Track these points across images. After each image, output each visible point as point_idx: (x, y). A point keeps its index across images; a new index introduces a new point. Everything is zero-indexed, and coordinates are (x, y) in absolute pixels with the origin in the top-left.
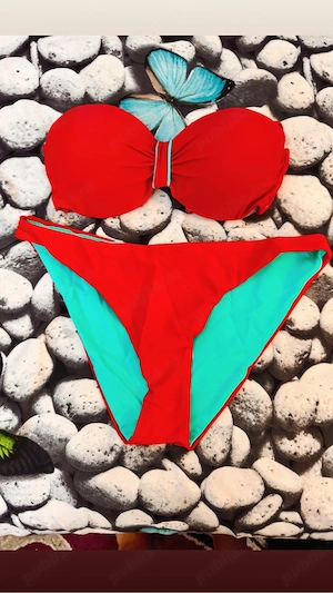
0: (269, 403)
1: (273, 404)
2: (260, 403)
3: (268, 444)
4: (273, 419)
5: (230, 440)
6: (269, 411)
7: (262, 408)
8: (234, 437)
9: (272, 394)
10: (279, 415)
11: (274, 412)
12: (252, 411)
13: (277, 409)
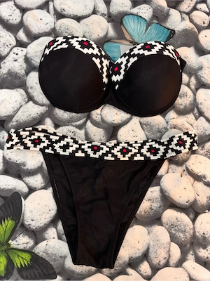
0: (192, 227)
1: (194, 228)
2: (186, 227)
3: (191, 252)
4: (194, 236)
5: (169, 251)
6: (192, 231)
7: (188, 229)
8: (171, 249)
9: (194, 221)
10: (197, 234)
11: (194, 232)
12: (182, 232)
13: (197, 230)
